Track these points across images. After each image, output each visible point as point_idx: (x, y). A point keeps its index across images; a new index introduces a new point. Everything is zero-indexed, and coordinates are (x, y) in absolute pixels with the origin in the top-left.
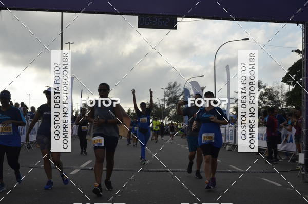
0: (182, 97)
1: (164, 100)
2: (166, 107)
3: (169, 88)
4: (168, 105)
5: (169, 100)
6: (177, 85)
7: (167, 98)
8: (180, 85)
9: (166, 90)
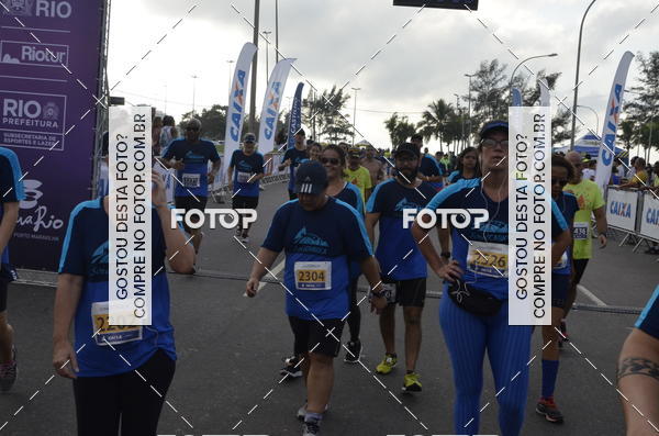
0: (507, 93)
1: (469, 98)
2: (472, 113)
3: (482, 73)
4: (477, 109)
5: (480, 98)
6: (499, 68)
7: (475, 94)
8: (505, 67)
9: (474, 79)
